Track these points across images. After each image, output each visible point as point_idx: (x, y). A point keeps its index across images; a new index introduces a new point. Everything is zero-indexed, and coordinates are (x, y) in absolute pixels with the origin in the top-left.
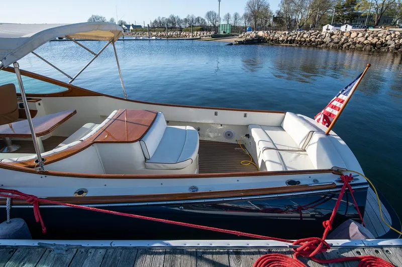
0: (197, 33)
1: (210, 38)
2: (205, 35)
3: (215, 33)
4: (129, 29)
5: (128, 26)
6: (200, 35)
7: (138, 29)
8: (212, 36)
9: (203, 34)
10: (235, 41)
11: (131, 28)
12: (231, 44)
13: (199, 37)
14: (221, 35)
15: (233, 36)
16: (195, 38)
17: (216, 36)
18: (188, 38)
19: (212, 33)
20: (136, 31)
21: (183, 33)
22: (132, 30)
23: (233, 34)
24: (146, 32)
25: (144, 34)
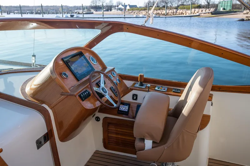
0: (195, 11)
1: (210, 15)
2: (204, 12)
3: (216, 10)
4: (125, 9)
5: (126, 6)
6: (198, 12)
7: (134, 8)
8: (211, 13)
9: (202, 11)
10: (247, 17)
11: (128, 8)
12: (243, 20)
13: (198, 14)
14: (222, 11)
15: (236, 12)
16: (192, 15)
17: (216, 13)
18: (184, 15)
19: (212, 10)
20: (133, 10)
21: (180, 11)
22: (128, 10)
23: (235, 10)
24: (142, 11)
25: (140, 12)
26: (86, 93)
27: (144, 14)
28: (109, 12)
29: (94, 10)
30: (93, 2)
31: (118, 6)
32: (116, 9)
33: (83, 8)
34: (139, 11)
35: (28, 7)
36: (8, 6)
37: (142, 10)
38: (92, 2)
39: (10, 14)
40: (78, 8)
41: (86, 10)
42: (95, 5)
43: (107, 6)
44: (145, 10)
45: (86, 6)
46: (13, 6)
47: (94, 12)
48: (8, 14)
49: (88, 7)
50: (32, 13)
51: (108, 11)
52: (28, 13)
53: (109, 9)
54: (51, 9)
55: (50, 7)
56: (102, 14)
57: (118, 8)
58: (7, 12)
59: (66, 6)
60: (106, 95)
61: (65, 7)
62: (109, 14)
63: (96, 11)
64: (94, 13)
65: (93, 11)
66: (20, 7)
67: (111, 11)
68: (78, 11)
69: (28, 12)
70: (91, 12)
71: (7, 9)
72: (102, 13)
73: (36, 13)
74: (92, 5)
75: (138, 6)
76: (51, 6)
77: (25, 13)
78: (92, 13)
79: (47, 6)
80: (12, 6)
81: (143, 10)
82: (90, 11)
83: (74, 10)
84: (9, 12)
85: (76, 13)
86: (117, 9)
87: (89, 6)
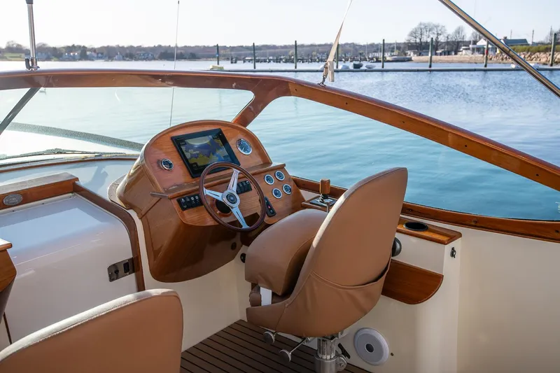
7: (519, 47)
24: (538, 54)
25: (533, 57)
26: (195, 198)
27: (543, 60)
28: (453, 57)
29: (415, 53)
30: (414, 35)
31: (475, 43)
32: (469, 49)
33: (384, 47)
34: (529, 53)
35: (274, 47)
36: (236, 45)
37: (539, 51)
38: (411, 34)
39: (236, 63)
40: (378, 49)
41: (396, 53)
42: (418, 41)
43: (448, 43)
44: (546, 50)
45: (397, 43)
46: (244, 45)
47: (415, 57)
48: (232, 63)
49: (402, 46)
50: (278, 61)
51: (449, 54)
52: (269, 62)
53: (452, 50)
54: (318, 52)
55: (318, 47)
56: (427, 62)
57: (475, 46)
58: (232, 59)
59: (353, 44)
60: (232, 208)
61: (350, 47)
62: (448, 62)
63: (420, 55)
64: (413, 59)
65: (412, 54)
66: (254, 48)
67: (456, 54)
68: (377, 55)
69: (271, 58)
70: (408, 57)
71: (233, 53)
72: (429, 60)
73: (287, 61)
74: (412, 41)
75: (530, 42)
76: (320, 46)
77: (265, 61)
78: (410, 60)
79: (312, 46)
80: (242, 47)
81: (542, 51)
82: (406, 54)
83: (368, 53)
84: (234, 60)
85: (372, 59)
86: (473, 49)
87: (405, 43)
